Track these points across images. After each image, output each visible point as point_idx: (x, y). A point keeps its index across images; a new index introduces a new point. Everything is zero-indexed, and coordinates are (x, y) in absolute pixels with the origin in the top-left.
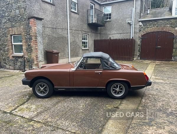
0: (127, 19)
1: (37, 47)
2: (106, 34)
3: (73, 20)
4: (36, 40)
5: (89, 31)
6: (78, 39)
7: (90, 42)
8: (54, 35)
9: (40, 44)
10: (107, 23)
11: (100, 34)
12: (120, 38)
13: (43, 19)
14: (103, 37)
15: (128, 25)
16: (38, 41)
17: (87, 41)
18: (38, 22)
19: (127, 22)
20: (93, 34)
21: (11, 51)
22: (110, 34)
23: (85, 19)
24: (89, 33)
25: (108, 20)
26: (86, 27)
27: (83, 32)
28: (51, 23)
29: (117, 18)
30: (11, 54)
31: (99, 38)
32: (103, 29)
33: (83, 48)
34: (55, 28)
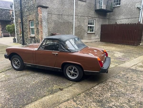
0: (137, 4)
1: (42, 30)
2: (114, 19)
3: (79, 7)
4: (41, 24)
5: (96, 16)
6: (84, 24)
7: (97, 26)
8: (60, 21)
9: (44, 27)
10: (116, 9)
11: (109, 19)
12: (127, 23)
13: (48, 7)
14: (111, 22)
15: (137, 10)
16: (43, 25)
17: (94, 26)
18: (44, 10)
19: (136, 6)
20: (101, 20)
21: (29, 32)
22: (118, 19)
23: (93, 6)
24: (97, 19)
25: (118, 5)
26: (92, 13)
27: (89, 18)
28: (58, 10)
29: (127, 3)
30: (29, 35)
31: (107, 23)
32: (112, 15)
33: (89, 32)
34: (61, 15)
